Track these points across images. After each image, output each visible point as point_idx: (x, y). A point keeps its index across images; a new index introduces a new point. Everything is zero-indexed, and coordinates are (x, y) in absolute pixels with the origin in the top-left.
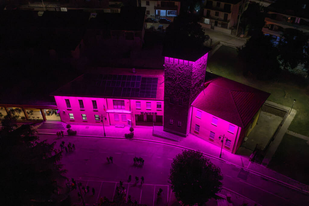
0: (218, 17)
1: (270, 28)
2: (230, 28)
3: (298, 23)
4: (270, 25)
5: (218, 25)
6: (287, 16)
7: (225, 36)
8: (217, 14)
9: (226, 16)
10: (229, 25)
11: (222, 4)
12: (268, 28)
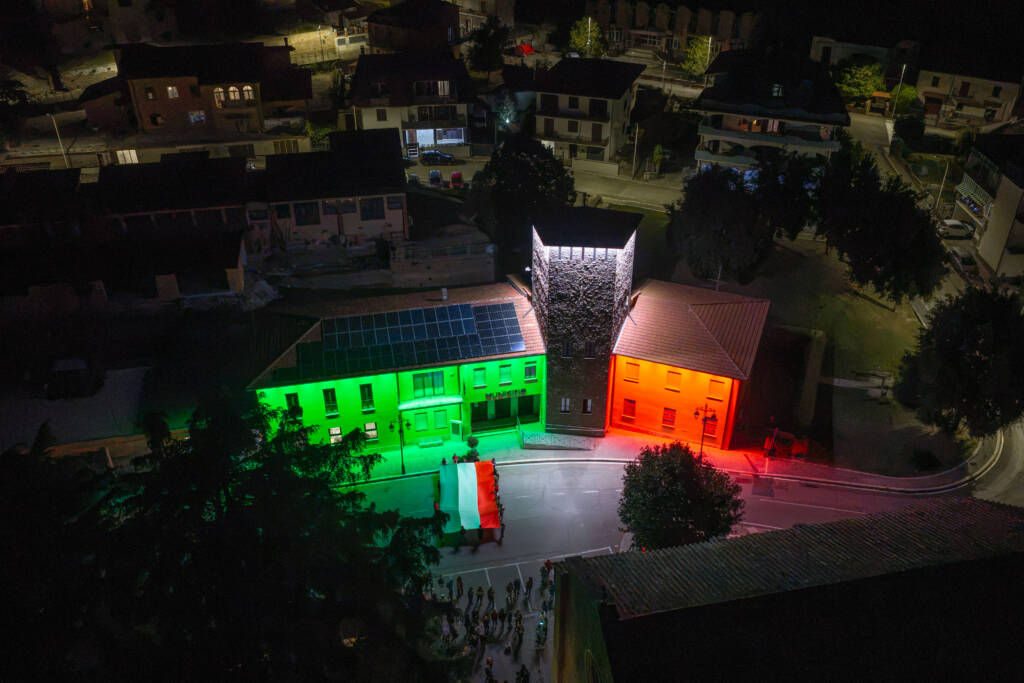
0: (576, 134)
1: (711, 149)
2: (611, 160)
3: (775, 130)
4: (710, 142)
5: (579, 154)
6: (748, 118)
7: (606, 180)
8: (573, 127)
9: (597, 131)
10: (608, 151)
11: (584, 102)
12: (707, 149)
